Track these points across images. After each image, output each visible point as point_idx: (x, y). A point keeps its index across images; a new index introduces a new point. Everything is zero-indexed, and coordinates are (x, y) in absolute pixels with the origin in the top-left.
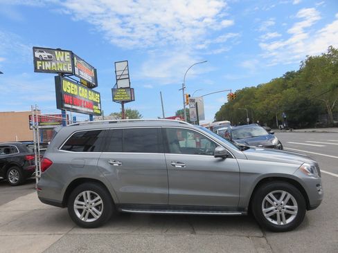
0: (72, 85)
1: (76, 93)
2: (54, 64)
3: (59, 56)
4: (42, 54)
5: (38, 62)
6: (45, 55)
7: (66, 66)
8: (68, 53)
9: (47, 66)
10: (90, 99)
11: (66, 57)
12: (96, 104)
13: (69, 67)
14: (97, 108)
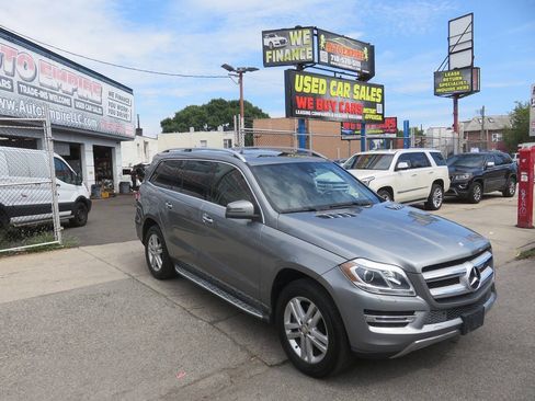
0: (315, 80)
1: (322, 92)
2: (287, 51)
3: (295, 38)
4: (272, 39)
5: (268, 53)
6: (277, 39)
7: (305, 52)
8: (308, 31)
9: (279, 56)
10: (356, 97)
11: (305, 37)
12: (372, 105)
13: (308, 53)
14: (373, 111)
